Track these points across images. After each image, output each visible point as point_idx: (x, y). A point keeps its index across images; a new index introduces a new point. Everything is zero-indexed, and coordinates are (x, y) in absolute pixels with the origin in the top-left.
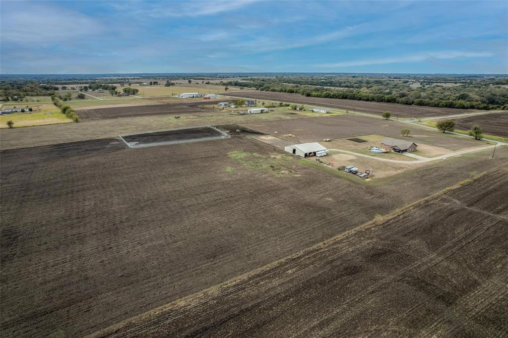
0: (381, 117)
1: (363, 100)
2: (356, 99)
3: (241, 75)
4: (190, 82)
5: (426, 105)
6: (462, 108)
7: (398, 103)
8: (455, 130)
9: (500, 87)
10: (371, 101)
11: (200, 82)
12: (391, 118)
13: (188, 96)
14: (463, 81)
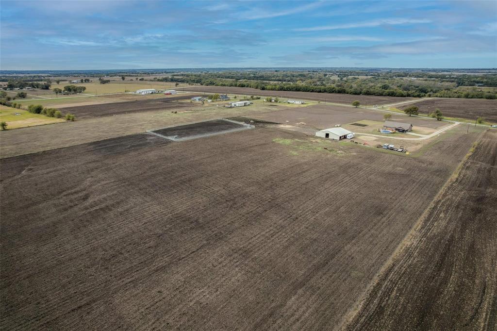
0: (352, 106)
1: (316, 92)
2: (308, 91)
3: (167, 71)
4: (123, 79)
5: (372, 95)
6: (401, 96)
7: (347, 93)
8: (419, 114)
9: (402, 79)
10: (323, 92)
11: (134, 78)
12: (360, 106)
13: (148, 92)
14: (372, 74)
